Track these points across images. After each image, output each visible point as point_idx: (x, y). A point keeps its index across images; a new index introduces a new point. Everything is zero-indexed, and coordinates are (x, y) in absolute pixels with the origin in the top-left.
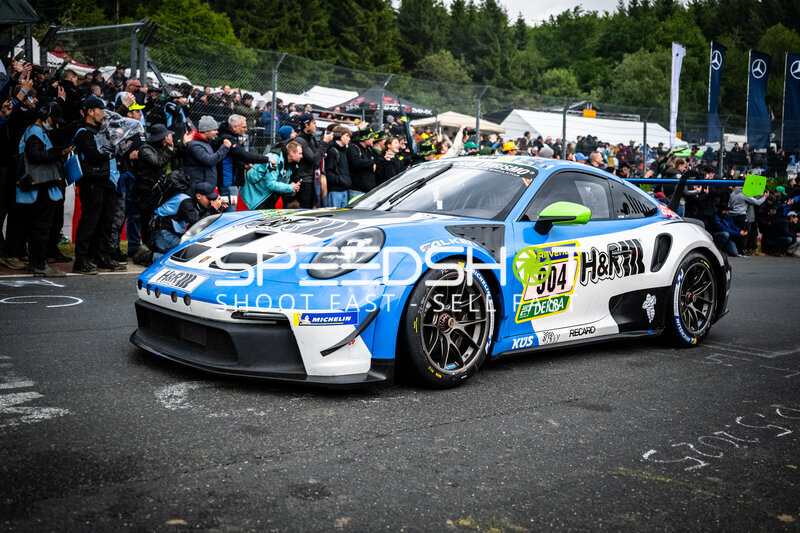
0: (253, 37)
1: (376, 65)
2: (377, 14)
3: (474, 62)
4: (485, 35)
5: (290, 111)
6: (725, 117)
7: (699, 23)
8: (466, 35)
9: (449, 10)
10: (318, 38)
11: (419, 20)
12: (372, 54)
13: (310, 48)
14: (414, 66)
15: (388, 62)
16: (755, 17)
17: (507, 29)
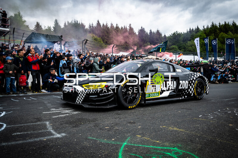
0: (107, 42)
2: (133, 36)
4: (157, 39)
6: (212, 54)
7: (205, 33)
8: (153, 39)
9: (149, 34)
11: (142, 36)
14: (142, 47)
16: (218, 31)
17: (162, 37)
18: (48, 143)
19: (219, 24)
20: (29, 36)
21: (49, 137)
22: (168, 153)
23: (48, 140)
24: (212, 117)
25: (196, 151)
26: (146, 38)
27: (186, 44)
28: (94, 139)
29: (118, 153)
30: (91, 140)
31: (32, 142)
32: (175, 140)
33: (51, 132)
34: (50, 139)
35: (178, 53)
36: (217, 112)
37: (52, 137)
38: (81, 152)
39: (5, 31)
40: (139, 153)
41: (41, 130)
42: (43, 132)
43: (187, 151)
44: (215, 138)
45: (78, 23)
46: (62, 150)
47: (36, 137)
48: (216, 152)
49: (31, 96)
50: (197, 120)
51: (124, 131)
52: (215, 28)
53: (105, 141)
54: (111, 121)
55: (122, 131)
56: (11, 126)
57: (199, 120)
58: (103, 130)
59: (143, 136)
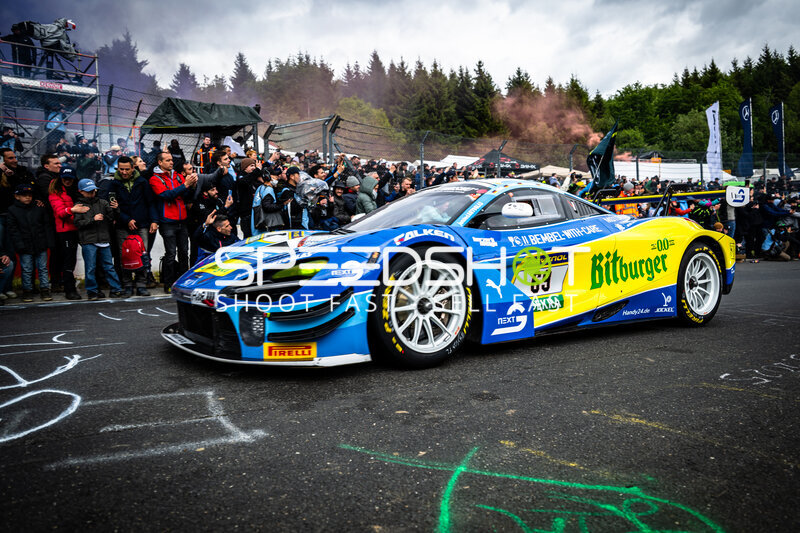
0: (403, 124)
2: (490, 100)
6: (766, 155)
7: (739, 86)
9: (543, 93)
10: (448, 121)
13: (444, 129)
14: (519, 136)
16: (786, 78)
17: (588, 103)
18: (209, 461)
19: (791, 52)
20: (156, 111)
21: (213, 442)
22: (608, 507)
23: (210, 451)
24: (766, 381)
25: (707, 502)
27: (672, 125)
28: (359, 449)
29: (436, 501)
30: (350, 453)
31: (160, 456)
32: (633, 458)
33: (220, 423)
34: (218, 449)
35: (647, 154)
36: (785, 363)
37: (223, 440)
38: (317, 494)
39: (85, 95)
40: (507, 504)
41: (189, 416)
42: (196, 423)
43: (676, 501)
44: (778, 457)
45: (311, 62)
46: (256, 487)
47: (174, 441)
48: (781, 507)
49: (159, 303)
50: (711, 389)
51: (457, 424)
52: (775, 66)
53: (395, 458)
54: (416, 390)
55: (452, 425)
56: (95, 403)
57: (718, 391)
58: (388, 420)
59: (523, 445)
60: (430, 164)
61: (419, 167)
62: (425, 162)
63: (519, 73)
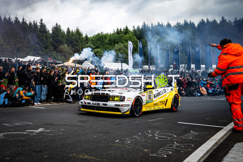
1: (46, 49)
2: (45, 34)
3: (74, 48)
5: (22, 63)
7: (135, 35)
8: (71, 40)
9: (66, 33)
11: (57, 36)
12: (44, 46)
13: (26, 45)
14: (57, 49)
15: (49, 48)
17: (83, 38)
19: (152, 24)
24: (129, 142)
26: (61, 39)
36: (137, 136)
50: (112, 146)
57: (114, 146)
60: (21, 60)
61: (16, 61)
62: (18, 59)
63: (57, 25)
